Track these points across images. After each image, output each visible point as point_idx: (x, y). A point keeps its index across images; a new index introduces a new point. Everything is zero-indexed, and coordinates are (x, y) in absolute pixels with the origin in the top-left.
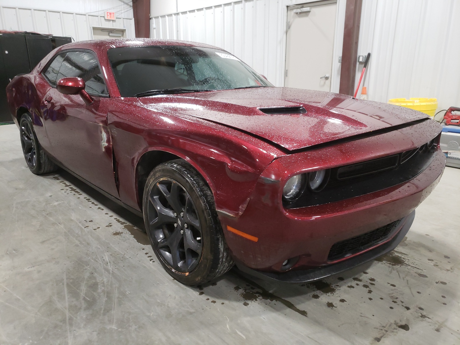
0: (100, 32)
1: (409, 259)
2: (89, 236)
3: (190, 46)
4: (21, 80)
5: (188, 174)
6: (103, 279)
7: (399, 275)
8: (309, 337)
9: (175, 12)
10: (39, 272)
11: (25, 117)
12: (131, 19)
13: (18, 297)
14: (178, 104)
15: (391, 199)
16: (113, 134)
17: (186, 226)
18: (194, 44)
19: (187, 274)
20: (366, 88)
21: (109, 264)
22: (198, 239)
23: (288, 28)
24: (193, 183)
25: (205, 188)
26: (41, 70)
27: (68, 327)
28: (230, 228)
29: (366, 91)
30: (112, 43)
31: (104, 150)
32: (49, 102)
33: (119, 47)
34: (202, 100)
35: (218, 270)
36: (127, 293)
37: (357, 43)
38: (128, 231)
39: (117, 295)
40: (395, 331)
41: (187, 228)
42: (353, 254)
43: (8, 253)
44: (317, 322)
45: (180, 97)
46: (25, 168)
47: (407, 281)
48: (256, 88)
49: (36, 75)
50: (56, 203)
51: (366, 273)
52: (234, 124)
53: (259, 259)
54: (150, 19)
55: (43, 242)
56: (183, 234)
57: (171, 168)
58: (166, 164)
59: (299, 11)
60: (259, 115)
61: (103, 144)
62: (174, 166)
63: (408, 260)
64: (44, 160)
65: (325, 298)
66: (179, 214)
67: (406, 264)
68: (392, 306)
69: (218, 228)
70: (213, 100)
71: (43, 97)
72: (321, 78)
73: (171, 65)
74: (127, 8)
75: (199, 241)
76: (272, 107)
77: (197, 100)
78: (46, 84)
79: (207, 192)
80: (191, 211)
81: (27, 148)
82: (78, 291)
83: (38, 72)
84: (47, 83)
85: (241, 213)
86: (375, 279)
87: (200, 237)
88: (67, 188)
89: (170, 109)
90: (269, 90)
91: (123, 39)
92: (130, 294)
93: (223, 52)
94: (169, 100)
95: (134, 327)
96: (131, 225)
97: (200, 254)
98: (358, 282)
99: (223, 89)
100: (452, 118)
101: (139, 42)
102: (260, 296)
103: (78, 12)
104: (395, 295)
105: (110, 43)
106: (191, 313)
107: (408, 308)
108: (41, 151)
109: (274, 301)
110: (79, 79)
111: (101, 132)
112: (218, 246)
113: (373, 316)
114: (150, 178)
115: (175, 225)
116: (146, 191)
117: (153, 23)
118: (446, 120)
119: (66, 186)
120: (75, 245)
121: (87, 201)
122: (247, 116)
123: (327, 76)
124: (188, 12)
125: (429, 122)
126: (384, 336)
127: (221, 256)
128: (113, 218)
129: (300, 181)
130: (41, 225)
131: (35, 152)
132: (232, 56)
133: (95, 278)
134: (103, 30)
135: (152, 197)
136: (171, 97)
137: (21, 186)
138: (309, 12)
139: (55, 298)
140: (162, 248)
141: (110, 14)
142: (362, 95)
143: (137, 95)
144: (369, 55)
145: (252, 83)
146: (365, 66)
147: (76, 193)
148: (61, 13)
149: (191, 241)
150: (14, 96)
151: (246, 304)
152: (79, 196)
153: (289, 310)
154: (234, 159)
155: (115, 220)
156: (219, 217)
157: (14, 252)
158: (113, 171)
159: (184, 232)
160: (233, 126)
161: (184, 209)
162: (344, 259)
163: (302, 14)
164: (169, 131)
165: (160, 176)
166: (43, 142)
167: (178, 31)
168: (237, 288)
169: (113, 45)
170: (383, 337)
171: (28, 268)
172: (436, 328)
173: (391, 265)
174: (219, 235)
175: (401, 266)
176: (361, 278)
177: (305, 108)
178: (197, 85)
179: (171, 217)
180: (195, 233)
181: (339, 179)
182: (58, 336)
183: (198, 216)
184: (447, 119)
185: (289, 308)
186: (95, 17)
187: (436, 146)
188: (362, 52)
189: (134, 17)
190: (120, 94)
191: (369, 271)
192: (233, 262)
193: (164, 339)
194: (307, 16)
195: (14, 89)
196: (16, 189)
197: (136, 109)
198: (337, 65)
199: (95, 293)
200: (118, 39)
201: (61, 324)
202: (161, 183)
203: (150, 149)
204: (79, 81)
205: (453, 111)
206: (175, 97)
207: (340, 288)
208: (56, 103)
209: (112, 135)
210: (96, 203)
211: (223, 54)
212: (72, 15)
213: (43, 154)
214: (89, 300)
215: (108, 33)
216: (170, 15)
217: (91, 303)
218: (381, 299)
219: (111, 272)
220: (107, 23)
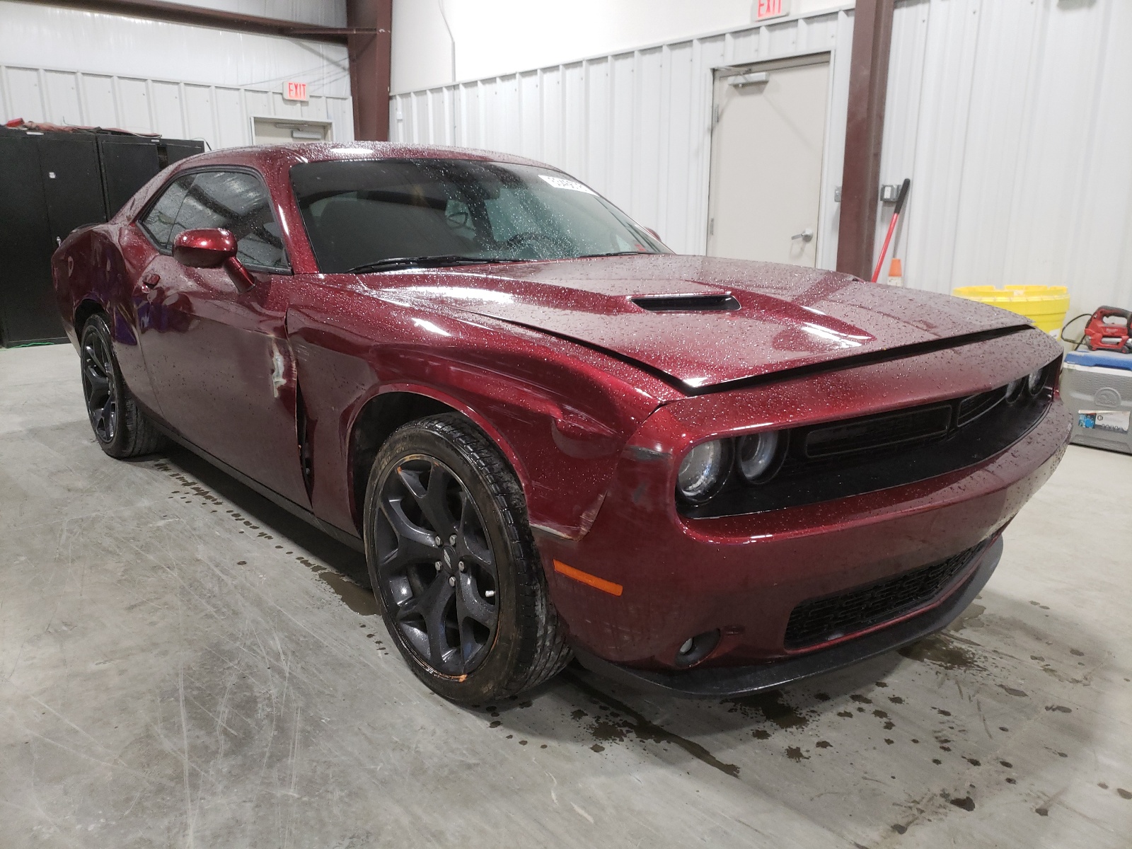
0: (271, 128)
1: (986, 655)
2: (238, 596)
3: (483, 161)
4: (89, 238)
5: (468, 444)
6: (270, 690)
7: (961, 692)
8: (740, 822)
9: (450, 82)
10: (122, 672)
11: (95, 323)
12: (345, 99)
13: (75, 726)
14: (449, 288)
15: (930, 504)
16: (299, 357)
17: (461, 566)
18: (491, 156)
19: (463, 678)
20: (899, 261)
21: (283, 657)
22: (489, 593)
23: (715, 119)
24: (479, 464)
25: (507, 477)
26: (135, 215)
27: (188, 791)
28: (560, 567)
29: (900, 268)
30: (301, 152)
31: (276, 394)
32: (151, 286)
33: (316, 162)
34: (503, 281)
35: (532, 668)
36: (323, 721)
37: (877, 156)
38: (329, 587)
39: (299, 725)
40: (941, 810)
41: (464, 572)
42: (846, 634)
43: (50, 630)
44: (760, 789)
45: (454, 273)
46: (90, 444)
47: (978, 703)
48: (630, 256)
49: (123, 226)
50: (161, 523)
51: (884, 685)
52: (574, 331)
53: (626, 638)
54: (390, 98)
55: (131, 608)
56: (454, 587)
57: (428, 431)
58: (419, 423)
59: (740, 80)
60: (631, 312)
61: (276, 380)
62: (437, 428)
63: (985, 657)
64: (135, 424)
65: (781, 739)
66: (445, 539)
67: (978, 666)
68: (938, 757)
69: (533, 568)
70: (529, 281)
71: (139, 274)
72: (793, 238)
73: (438, 205)
74: (337, 74)
75: (491, 600)
76: (661, 296)
77: (492, 280)
78: (145, 246)
79: (509, 485)
80: (476, 530)
81: (96, 397)
82: (211, 714)
83: (129, 218)
84: (148, 243)
85: (584, 530)
86: (903, 697)
87: (494, 590)
88: (188, 488)
89: (431, 299)
90: (660, 260)
91: (325, 144)
92: (329, 722)
93: (558, 174)
94: (428, 280)
95: (338, 794)
96: (334, 572)
97: (492, 629)
98: (864, 705)
99: (553, 256)
100: (1105, 334)
101: (364, 151)
102: (632, 732)
103: (221, 83)
104: (947, 733)
105: (295, 151)
106: (469, 767)
107: (976, 763)
108: (129, 403)
109: (663, 744)
110: (224, 233)
111: (272, 354)
112: (534, 610)
113: (893, 778)
114: (382, 458)
115: (438, 565)
116: (372, 487)
117: (398, 109)
118: (1090, 338)
119: (184, 485)
120: (206, 615)
121: (234, 518)
122: (603, 316)
123: (808, 232)
124: (479, 83)
125: (1028, 335)
126: (915, 822)
127: (540, 633)
128: (294, 556)
129: (719, 457)
130: (125, 571)
131: (114, 404)
132: (579, 185)
133: (249, 688)
134: (278, 124)
135: (386, 502)
136: (434, 273)
137: (80, 484)
138: (765, 82)
139: (158, 729)
140: (406, 619)
141: (296, 87)
142: (890, 278)
143: (356, 269)
144: (907, 183)
145: (624, 247)
146: (897, 211)
147: (209, 501)
148: (182, 85)
149: (472, 602)
150: (70, 275)
151: (597, 749)
152: (215, 507)
153: (696, 763)
154: (569, 408)
155: (299, 561)
156: (537, 542)
157: (65, 628)
158: (296, 442)
159: (458, 581)
160: (571, 334)
161: (458, 528)
162: (824, 645)
163: (748, 88)
164: (426, 348)
165: (405, 451)
166: (135, 382)
167: (455, 127)
168: (578, 715)
169: (302, 157)
170: (912, 824)
171: (97, 664)
172: (1037, 807)
173: (942, 668)
174: (535, 584)
175: (968, 672)
176: (870, 696)
177: (738, 297)
178: (494, 248)
179: (429, 547)
180: (482, 582)
181: (810, 457)
182: (165, 810)
183: (488, 541)
184: (1091, 334)
185: (699, 758)
186: (260, 94)
187: (1049, 392)
188: (890, 178)
189: (353, 93)
190: (317, 267)
191: (888, 680)
192: (569, 651)
193: (405, 820)
194: (761, 91)
195: (70, 259)
196: (69, 490)
197: (353, 301)
198: (831, 208)
199: (249, 720)
200: (314, 142)
201: (172, 784)
202: (406, 467)
203: (384, 389)
204: (225, 237)
205: (1108, 317)
206: (442, 273)
207: (817, 718)
208: (168, 289)
209: (297, 360)
210: (254, 522)
211: (556, 179)
212: (207, 89)
213: (134, 407)
214: (236, 734)
215: (288, 131)
216: (439, 90)
217: (240, 742)
218: (915, 741)
219: (287, 675)
220: (289, 107)
